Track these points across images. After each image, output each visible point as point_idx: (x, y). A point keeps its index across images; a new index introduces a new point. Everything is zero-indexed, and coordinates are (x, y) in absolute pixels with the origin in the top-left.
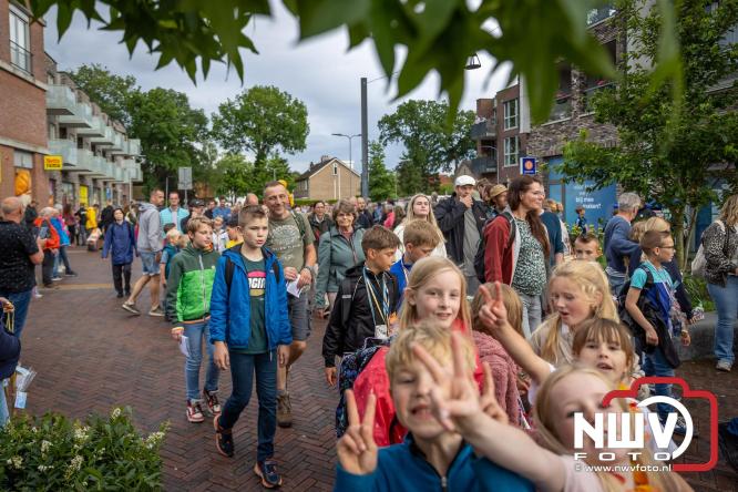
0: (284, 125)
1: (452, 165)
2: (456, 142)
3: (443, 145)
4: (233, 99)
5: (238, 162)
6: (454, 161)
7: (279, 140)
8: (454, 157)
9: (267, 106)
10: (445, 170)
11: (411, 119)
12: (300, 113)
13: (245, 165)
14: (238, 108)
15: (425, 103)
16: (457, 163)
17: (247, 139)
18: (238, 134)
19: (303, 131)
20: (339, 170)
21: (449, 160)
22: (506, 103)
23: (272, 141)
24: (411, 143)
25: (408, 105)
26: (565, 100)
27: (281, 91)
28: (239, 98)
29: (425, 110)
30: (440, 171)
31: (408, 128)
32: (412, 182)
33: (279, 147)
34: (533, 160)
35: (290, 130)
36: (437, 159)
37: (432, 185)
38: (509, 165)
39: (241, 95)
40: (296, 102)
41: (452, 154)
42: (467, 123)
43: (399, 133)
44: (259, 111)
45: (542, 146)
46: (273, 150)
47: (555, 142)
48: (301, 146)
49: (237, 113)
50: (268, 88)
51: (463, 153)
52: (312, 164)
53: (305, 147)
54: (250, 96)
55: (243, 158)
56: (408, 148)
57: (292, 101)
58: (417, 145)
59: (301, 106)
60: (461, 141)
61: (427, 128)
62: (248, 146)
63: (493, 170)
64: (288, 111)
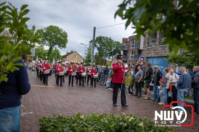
0: (59, 39)
1: (111, 57)
2: (113, 50)
3: (109, 51)
4: (43, 29)
5: (42, 49)
6: (111, 56)
7: (58, 44)
8: (112, 55)
9: (55, 32)
10: (108, 59)
11: (100, 42)
12: (65, 36)
13: (44, 51)
14: (45, 32)
15: (104, 37)
16: (112, 57)
17: (47, 42)
18: (44, 40)
19: (66, 42)
20: (76, 55)
21: (110, 56)
22: (131, 40)
23: (55, 44)
24: (99, 49)
25: (99, 37)
26: (154, 41)
27: (60, 28)
28: (45, 28)
29: (104, 40)
30: (107, 59)
31: (99, 45)
32: (98, 62)
33: (57, 46)
34: (143, 58)
35: (62, 41)
36: (106, 55)
37: (104, 63)
38: (131, 59)
39: (46, 27)
40: (64, 32)
41: (111, 54)
42: (117, 45)
43: (95, 46)
44: (52, 33)
45: (146, 54)
46: (55, 47)
47: (150, 53)
48: (64, 47)
49: (44, 33)
50: (55, 27)
51: (115, 54)
52: (67, 53)
53: (66, 47)
54: (49, 28)
55: (44, 48)
56: (98, 51)
57: (63, 32)
58: (101, 50)
59: (66, 34)
60: (114, 50)
61: (105, 45)
62: (47, 44)
63: (126, 60)
64: (61, 34)
